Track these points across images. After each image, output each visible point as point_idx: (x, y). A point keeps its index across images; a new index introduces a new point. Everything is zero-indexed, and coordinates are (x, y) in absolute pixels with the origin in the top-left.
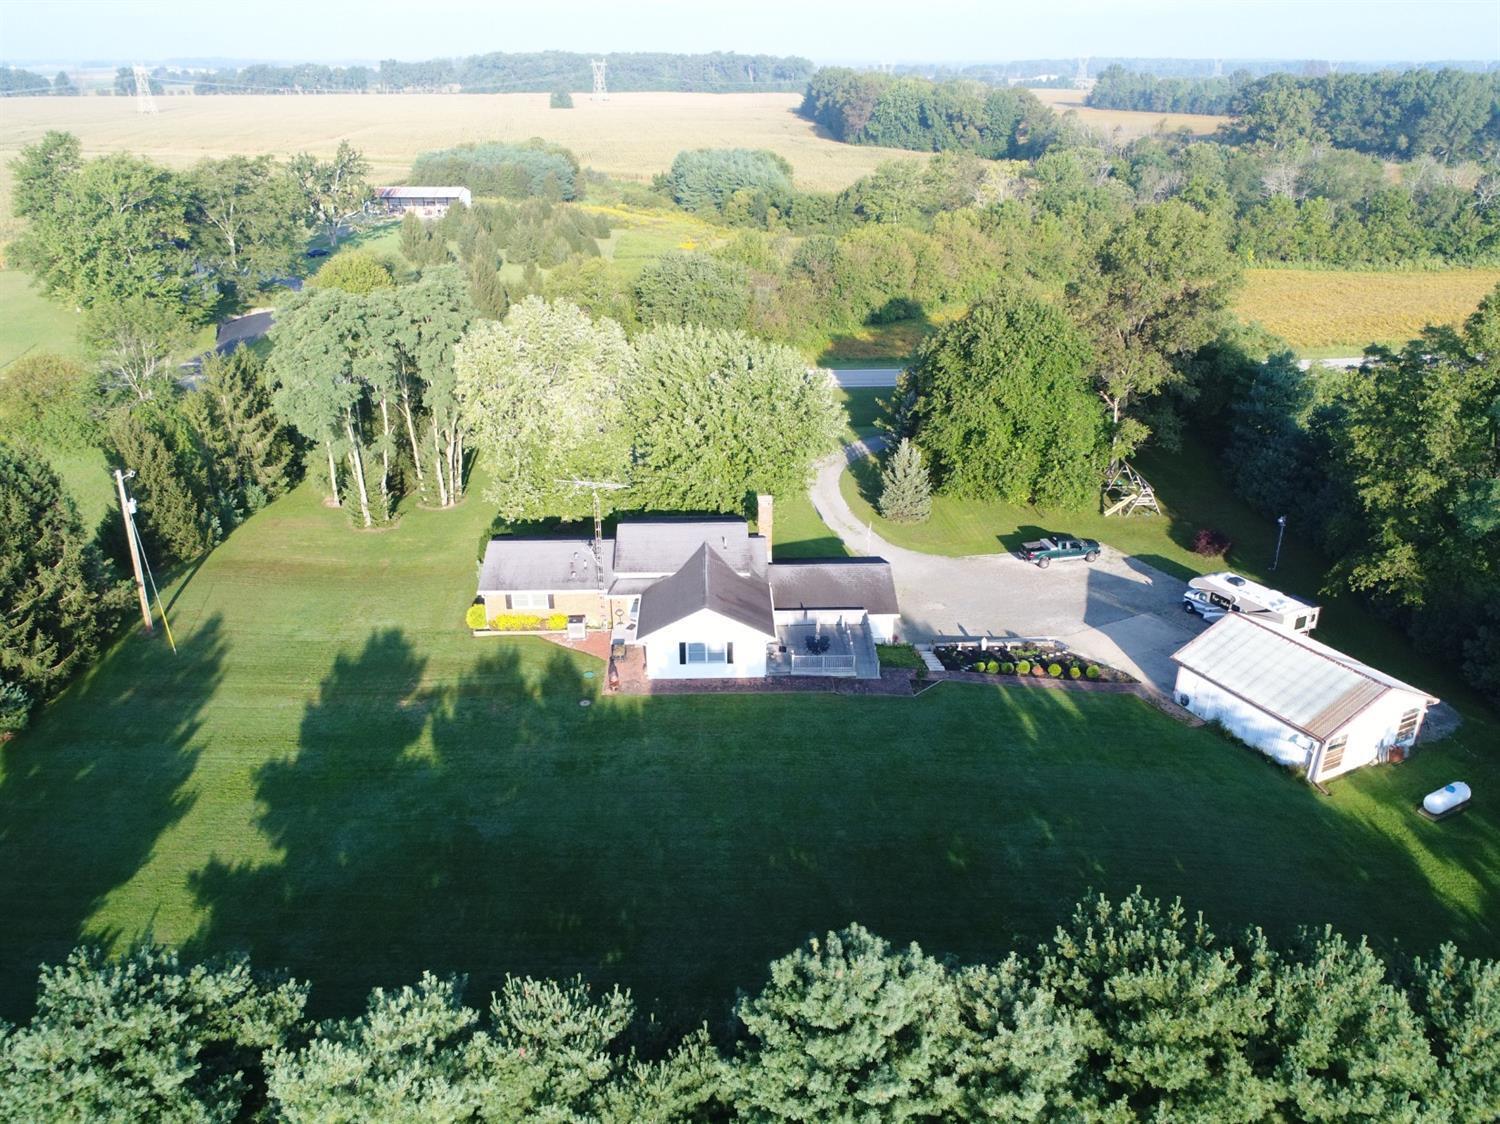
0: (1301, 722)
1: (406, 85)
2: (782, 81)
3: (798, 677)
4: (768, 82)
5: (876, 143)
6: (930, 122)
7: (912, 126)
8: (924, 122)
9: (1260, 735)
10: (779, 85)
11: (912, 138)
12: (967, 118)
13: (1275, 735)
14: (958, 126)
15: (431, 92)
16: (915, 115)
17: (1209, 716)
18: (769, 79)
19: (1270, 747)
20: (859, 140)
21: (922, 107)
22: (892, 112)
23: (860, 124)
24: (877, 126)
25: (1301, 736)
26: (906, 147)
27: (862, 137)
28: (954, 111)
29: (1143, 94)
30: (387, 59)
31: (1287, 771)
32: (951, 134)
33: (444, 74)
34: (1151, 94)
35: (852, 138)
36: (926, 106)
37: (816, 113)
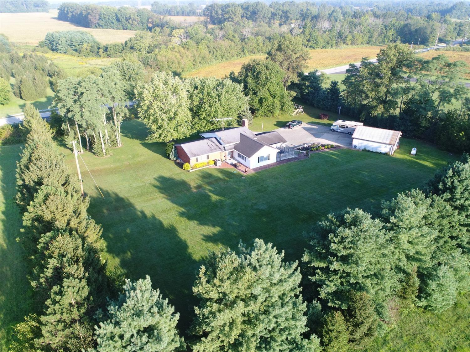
0: (388, 142)
2: (38, 8)
3: (283, 160)
4: (33, 9)
5: (103, 28)
6: (121, 20)
7: (115, 22)
8: (118, 20)
9: (376, 148)
10: (37, 10)
11: (115, 26)
12: (133, 18)
13: (379, 147)
14: (130, 21)
16: (115, 18)
17: (363, 148)
18: (32, 7)
19: (379, 150)
20: (96, 27)
21: (116, 15)
22: (107, 17)
23: (96, 21)
24: (102, 22)
25: (388, 145)
26: (114, 29)
27: (97, 26)
28: (128, 16)
29: (167, 10)
31: (386, 154)
32: (128, 24)
34: (170, 10)
35: (93, 26)
36: (118, 15)
37: (69, 19)
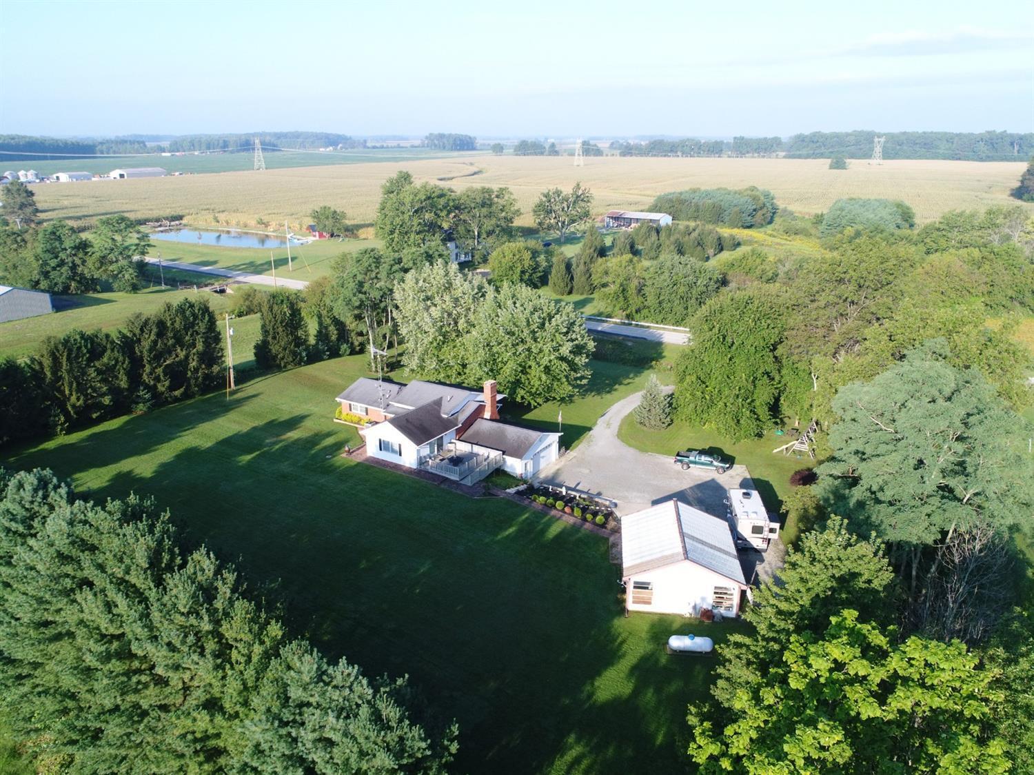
0: (626, 565)
1: (748, 152)
15: (764, 157)
30: (738, 136)
33: (775, 145)
37: (1027, 176)
